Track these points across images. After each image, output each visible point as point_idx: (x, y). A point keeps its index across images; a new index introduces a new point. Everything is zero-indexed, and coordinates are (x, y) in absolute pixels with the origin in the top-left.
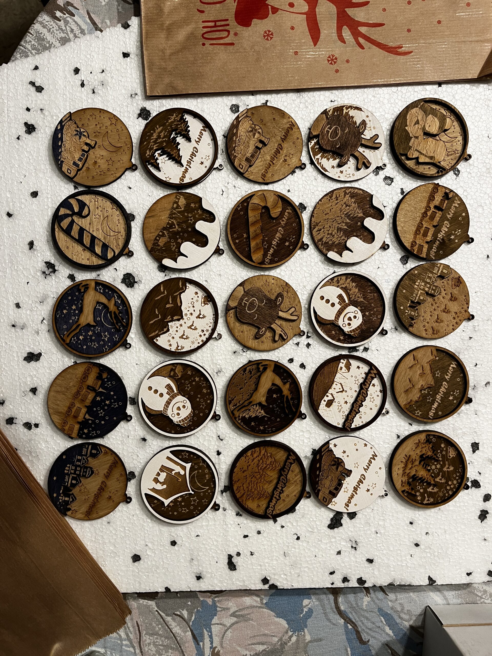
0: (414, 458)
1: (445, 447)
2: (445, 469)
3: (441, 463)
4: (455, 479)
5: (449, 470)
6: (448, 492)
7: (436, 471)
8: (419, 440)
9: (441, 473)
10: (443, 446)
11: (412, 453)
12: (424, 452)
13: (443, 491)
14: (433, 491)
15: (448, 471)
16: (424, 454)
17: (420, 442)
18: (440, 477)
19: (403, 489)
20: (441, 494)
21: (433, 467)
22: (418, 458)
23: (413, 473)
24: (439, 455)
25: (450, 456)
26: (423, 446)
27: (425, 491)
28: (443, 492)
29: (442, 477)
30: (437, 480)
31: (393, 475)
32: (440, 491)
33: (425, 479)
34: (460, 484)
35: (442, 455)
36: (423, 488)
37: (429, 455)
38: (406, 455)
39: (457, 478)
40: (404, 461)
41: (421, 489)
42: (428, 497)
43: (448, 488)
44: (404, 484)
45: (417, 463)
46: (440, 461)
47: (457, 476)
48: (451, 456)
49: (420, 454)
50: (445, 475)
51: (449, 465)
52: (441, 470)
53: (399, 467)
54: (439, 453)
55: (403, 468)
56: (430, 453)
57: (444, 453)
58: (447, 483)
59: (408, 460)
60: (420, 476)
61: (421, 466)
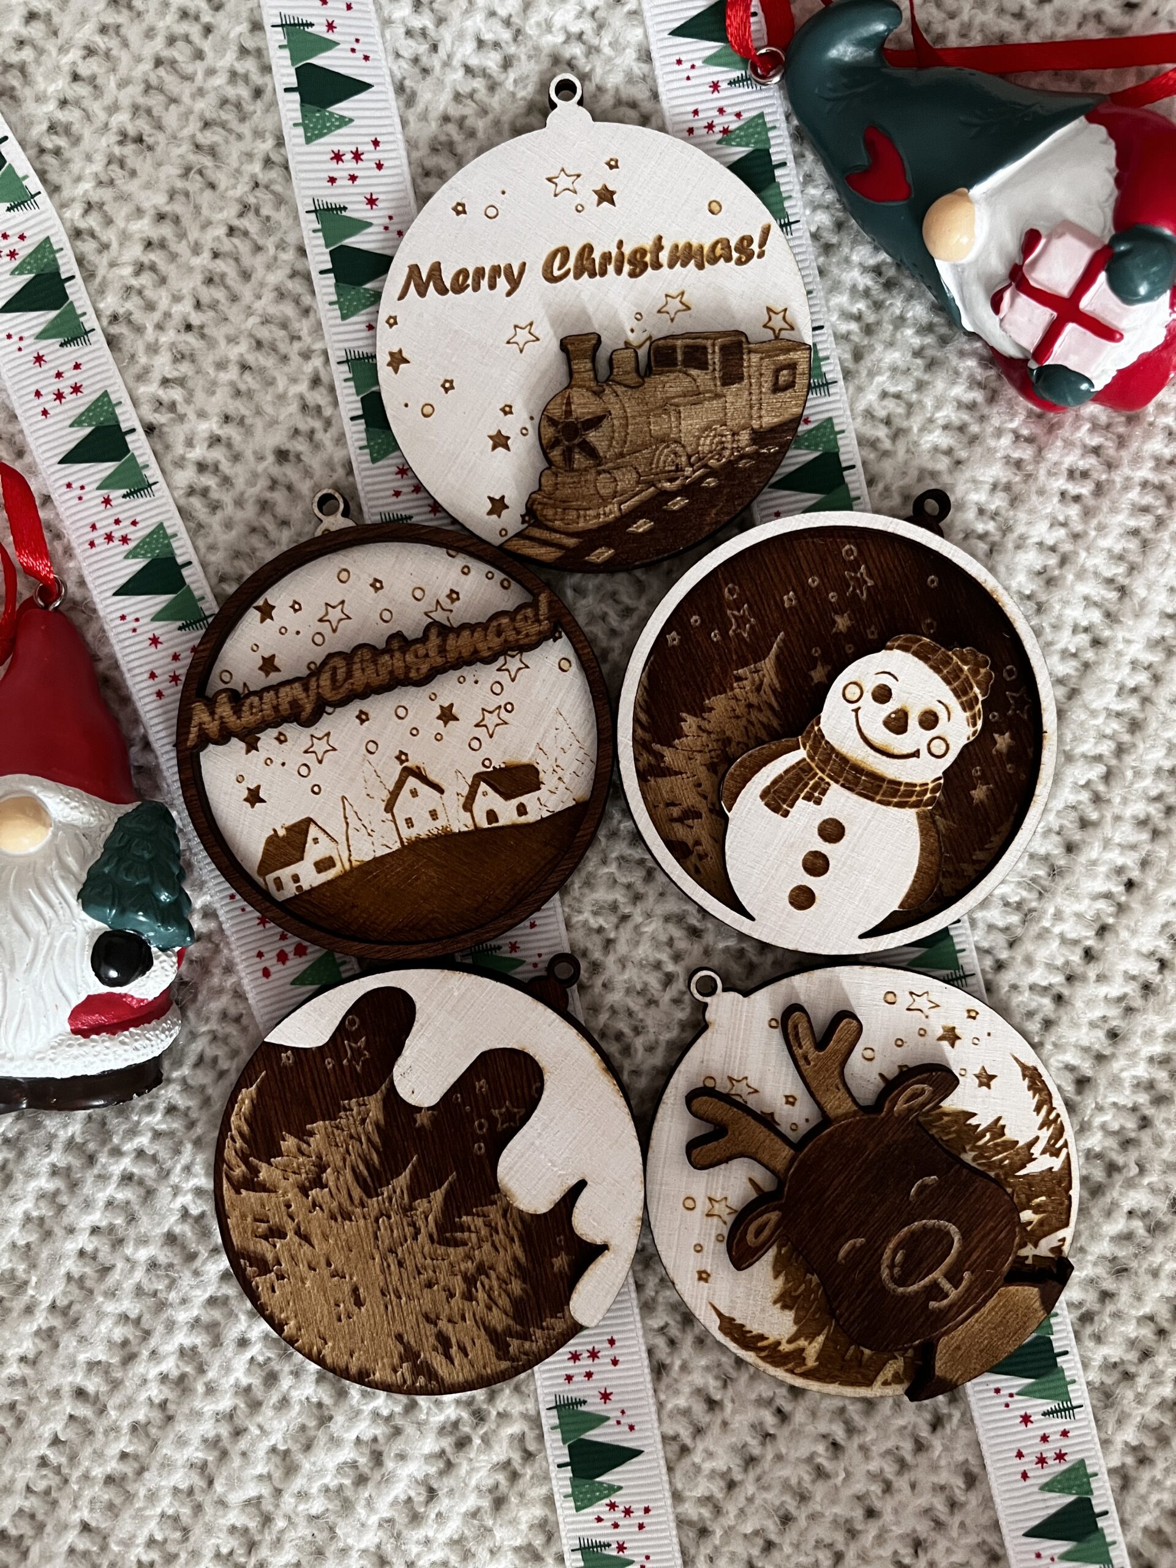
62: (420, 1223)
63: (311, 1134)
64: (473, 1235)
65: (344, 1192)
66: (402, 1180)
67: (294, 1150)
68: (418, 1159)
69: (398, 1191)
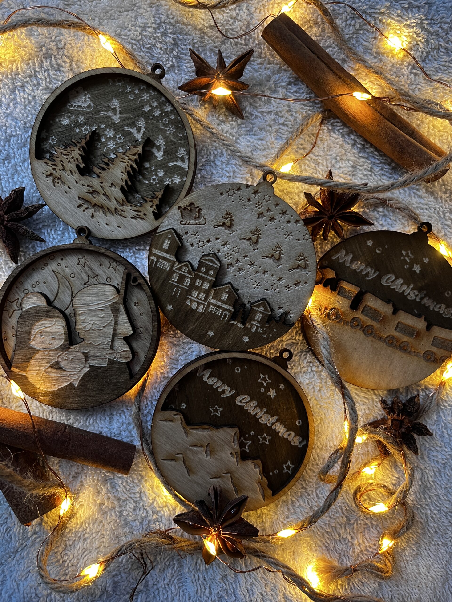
0: (85, 189)
1: (69, 117)
2: (116, 118)
3: (103, 126)
4: (137, 96)
5: (119, 110)
6: (167, 114)
7: (120, 138)
8: (47, 176)
9: (126, 128)
10: (66, 122)
11: (75, 193)
12: (72, 166)
13: (164, 125)
14: (163, 148)
15: (121, 113)
16: (78, 166)
17: (51, 174)
18: (134, 131)
19: (152, 216)
20: (170, 130)
21: (111, 145)
22: (86, 180)
23: (117, 193)
24: (86, 130)
25: (89, 106)
26: (60, 167)
27: (162, 165)
28: (166, 126)
29: (132, 125)
30: (139, 136)
31: (120, 237)
32: (163, 132)
33: (131, 166)
34: (149, 86)
35: (86, 123)
36: (156, 170)
37: (81, 155)
38: (80, 206)
39: (137, 91)
40: (91, 210)
41: (156, 175)
42: (177, 161)
43: (157, 113)
44: (141, 214)
45: (95, 182)
46: (98, 128)
47: (132, 92)
48: (89, 102)
49: (77, 176)
50: (129, 118)
51: (108, 108)
52: (117, 128)
53: (102, 222)
54: (81, 131)
55: (105, 214)
56: (77, 153)
57: (81, 119)
58: (146, 116)
59: (89, 202)
60: (125, 177)
61: (103, 174)
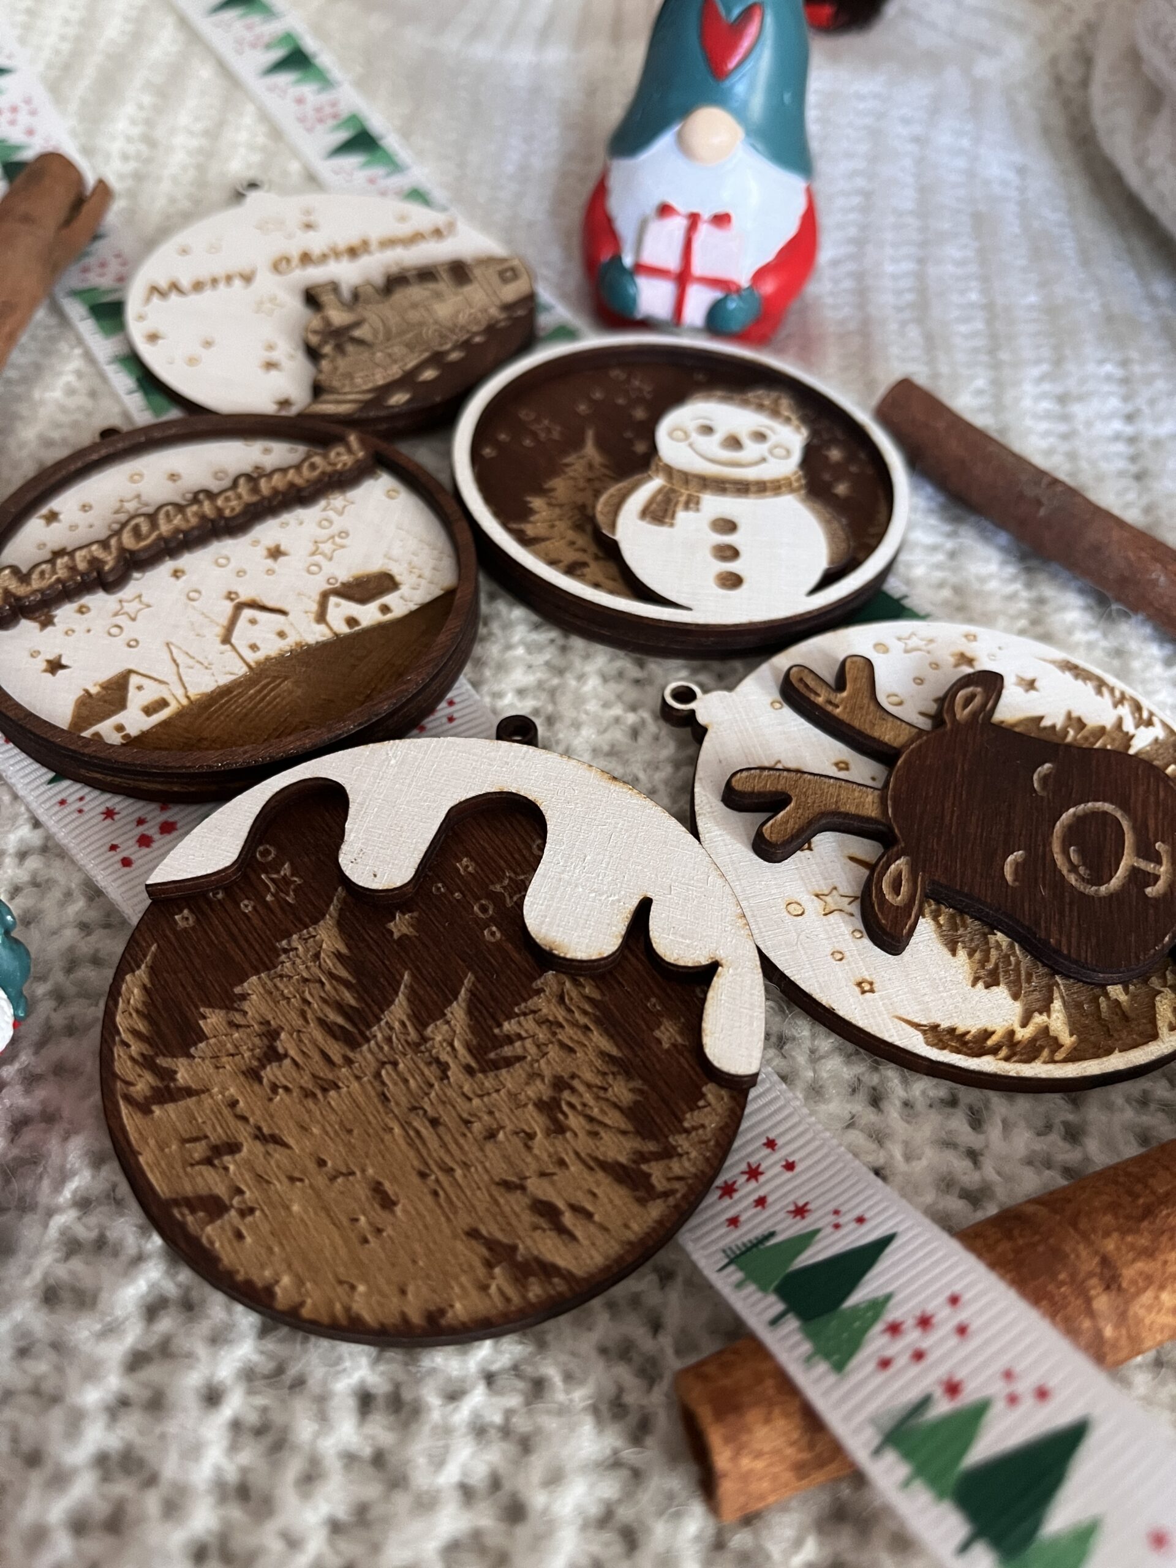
62: (444, 1057)
63: (244, 997)
64: (528, 1043)
65: (316, 1057)
66: (399, 1010)
67: (223, 1028)
68: (413, 976)
69: (397, 1025)
